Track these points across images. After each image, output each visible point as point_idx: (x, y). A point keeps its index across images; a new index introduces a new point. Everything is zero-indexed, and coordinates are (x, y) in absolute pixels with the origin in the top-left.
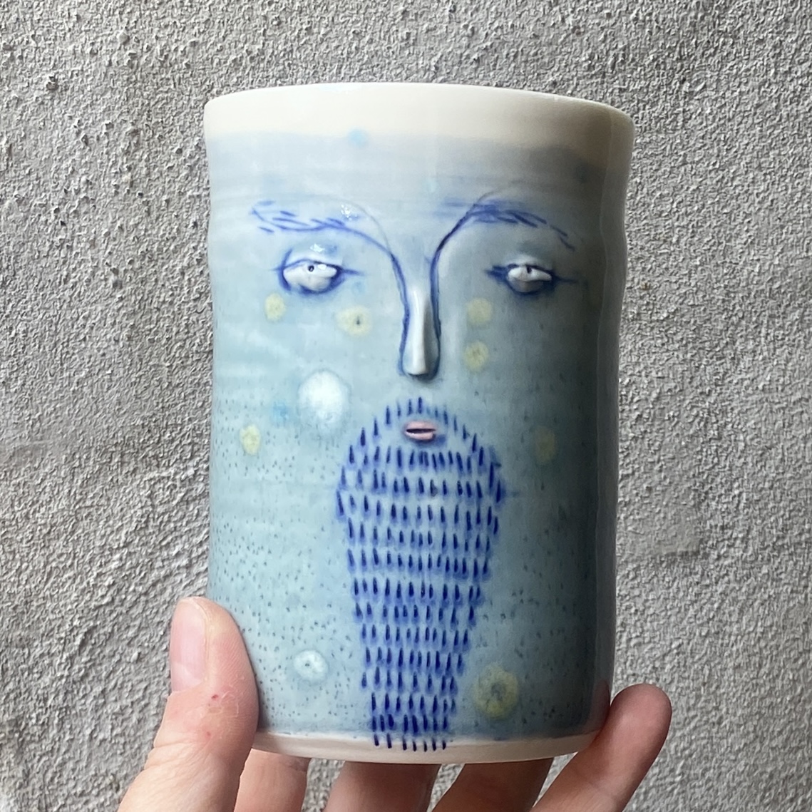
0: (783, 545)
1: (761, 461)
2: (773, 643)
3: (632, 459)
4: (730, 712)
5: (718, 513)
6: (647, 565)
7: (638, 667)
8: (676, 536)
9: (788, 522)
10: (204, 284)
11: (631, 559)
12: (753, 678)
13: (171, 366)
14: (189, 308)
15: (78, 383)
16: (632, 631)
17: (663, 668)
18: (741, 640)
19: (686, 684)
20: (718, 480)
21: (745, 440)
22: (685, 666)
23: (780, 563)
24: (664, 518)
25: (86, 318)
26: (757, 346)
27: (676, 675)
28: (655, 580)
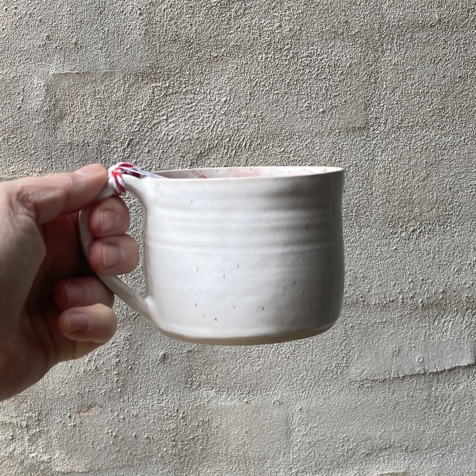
0: (401, 127)
1: (393, 93)
2: (395, 165)
3: (338, 89)
4: (376, 190)
5: (374, 112)
6: (344, 131)
8: (356, 120)
10: (172, 15)
11: (337, 128)
12: (387, 178)
13: (160, 45)
14: (167, 24)
15: (126, 50)
17: (349, 171)
18: (382, 162)
19: (359, 178)
20: (375, 99)
21: (386, 84)
22: (358, 171)
23: (400, 134)
24: (351, 113)
25: (129, 26)
26: (393, 47)
27: (355, 174)
28: (347, 137)
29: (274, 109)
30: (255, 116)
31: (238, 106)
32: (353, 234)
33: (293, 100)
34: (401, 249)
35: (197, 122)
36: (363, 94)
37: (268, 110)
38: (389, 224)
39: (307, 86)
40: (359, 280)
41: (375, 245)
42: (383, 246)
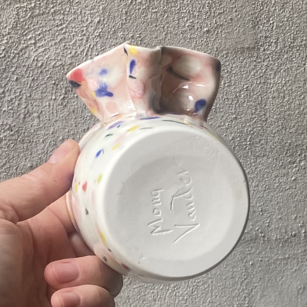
0: (294, 46)
1: (283, 8)
2: (289, 88)
3: (223, 6)
4: (271, 116)
5: (264, 31)
6: (232, 52)
7: (229, 96)
8: (244, 40)
9: (296, 36)
11: (224, 49)
12: (281, 103)
16: (226, 80)
17: (240, 96)
18: (275, 86)
19: (251, 104)
20: (263, 16)
22: (250, 96)
23: (292, 53)
24: (239, 32)
27: (246, 100)
28: (236, 59)
29: (153, 29)
30: (132, 37)
31: (113, 26)
32: (248, 164)
33: (173, 19)
34: (301, 179)
35: (69, 45)
36: (250, 11)
37: (147, 31)
38: (287, 153)
39: (188, 3)
40: (257, 214)
41: (273, 176)
42: (282, 176)
